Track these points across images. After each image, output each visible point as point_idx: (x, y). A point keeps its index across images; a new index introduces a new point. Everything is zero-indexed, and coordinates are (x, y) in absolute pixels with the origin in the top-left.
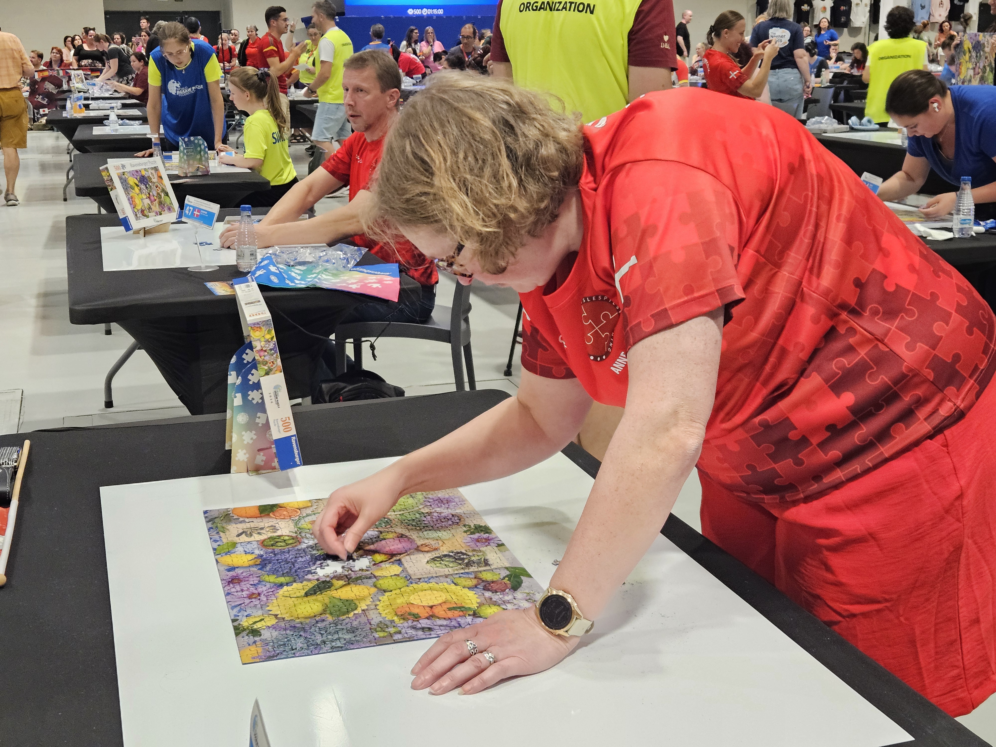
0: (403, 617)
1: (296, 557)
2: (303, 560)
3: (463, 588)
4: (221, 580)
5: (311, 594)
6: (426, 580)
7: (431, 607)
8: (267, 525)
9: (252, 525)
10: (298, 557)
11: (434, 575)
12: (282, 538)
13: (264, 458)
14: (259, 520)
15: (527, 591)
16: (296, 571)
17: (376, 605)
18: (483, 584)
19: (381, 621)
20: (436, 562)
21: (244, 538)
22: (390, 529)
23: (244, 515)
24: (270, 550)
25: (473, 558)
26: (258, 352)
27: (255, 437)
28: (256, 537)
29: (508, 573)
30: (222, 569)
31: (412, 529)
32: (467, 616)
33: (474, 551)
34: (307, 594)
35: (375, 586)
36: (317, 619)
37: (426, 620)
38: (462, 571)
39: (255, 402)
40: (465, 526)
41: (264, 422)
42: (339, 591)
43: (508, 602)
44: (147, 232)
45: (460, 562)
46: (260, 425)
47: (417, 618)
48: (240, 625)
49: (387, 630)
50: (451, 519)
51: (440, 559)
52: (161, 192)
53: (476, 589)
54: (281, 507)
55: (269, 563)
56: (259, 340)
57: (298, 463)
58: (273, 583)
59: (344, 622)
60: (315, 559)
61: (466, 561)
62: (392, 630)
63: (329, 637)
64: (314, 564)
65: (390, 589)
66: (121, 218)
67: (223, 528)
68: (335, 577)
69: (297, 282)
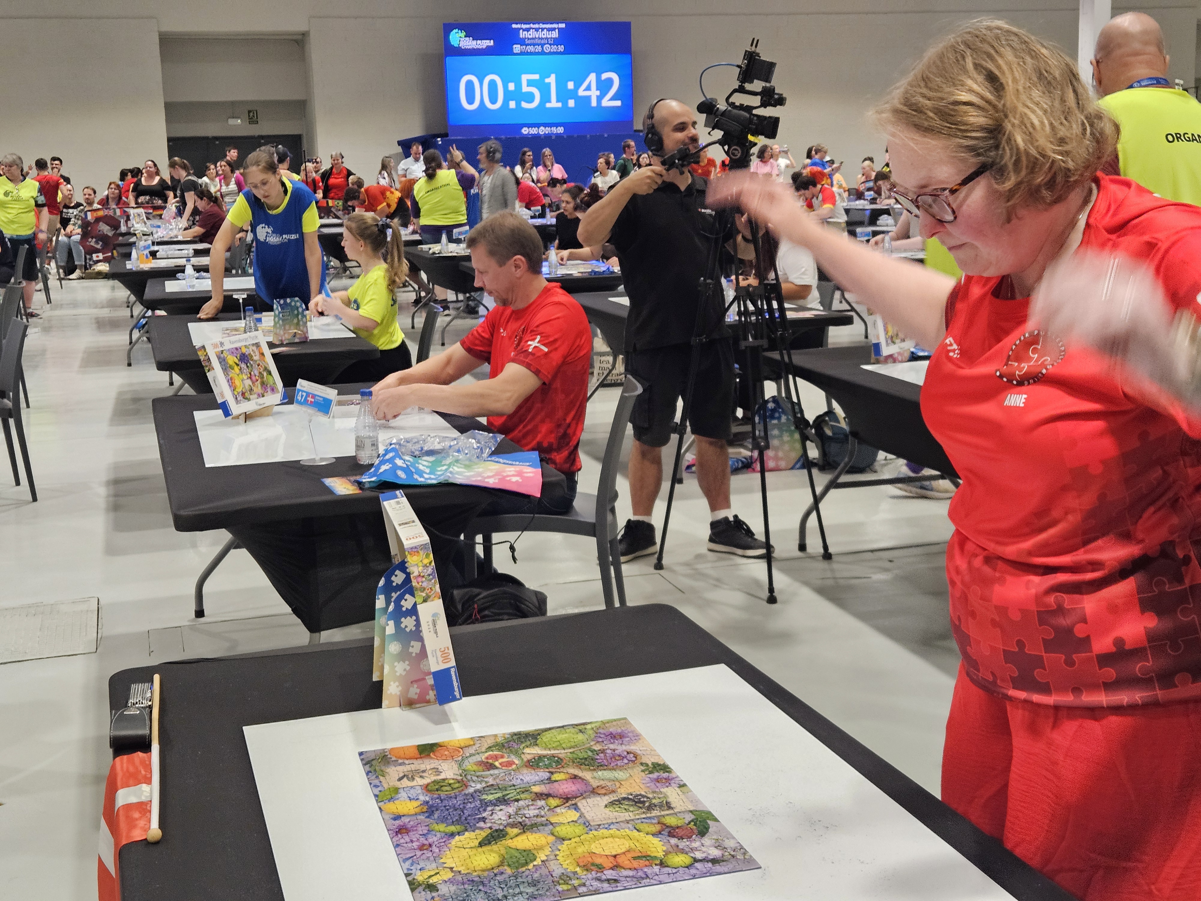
0: (587, 868)
1: (464, 803)
2: (472, 806)
3: (647, 834)
4: (388, 830)
5: (486, 844)
6: (607, 826)
7: (615, 856)
8: (428, 767)
9: (413, 767)
10: (467, 803)
11: (614, 821)
12: (446, 781)
13: (418, 691)
14: (419, 761)
15: (715, 837)
16: (466, 819)
17: (556, 856)
18: (667, 830)
19: (563, 873)
20: (614, 806)
21: (405, 782)
22: (562, 770)
23: (402, 756)
24: (435, 796)
25: (654, 801)
26: (416, 577)
27: (408, 668)
28: (419, 781)
29: (693, 817)
30: (387, 817)
31: (586, 769)
32: (654, 865)
33: (654, 792)
34: (481, 845)
35: (553, 834)
36: (496, 871)
37: (611, 871)
38: (644, 816)
39: (408, 630)
40: (642, 764)
41: (418, 652)
42: (515, 840)
43: (696, 849)
44: (248, 417)
45: (641, 805)
46: (414, 655)
47: (600, 868)
48: (414, 879)
49: (570, 882)
50: (626, 757)
51: (618, 802)
52: (264, 371)
53: (660, 836)
54: (441, 746)
55: (437, 810)
56: (417, 564)
57: (458, 697)
58: (444, 832)
59: (524, 874)
60: (485, 804)
61: (647, 804)
62: (576, 882)
63: (511, 891)
64: (485, 810)
65: (568, 837)
66: (220, 401)
67: (382, 771)
68: (508, 824)
69: (426, 476)
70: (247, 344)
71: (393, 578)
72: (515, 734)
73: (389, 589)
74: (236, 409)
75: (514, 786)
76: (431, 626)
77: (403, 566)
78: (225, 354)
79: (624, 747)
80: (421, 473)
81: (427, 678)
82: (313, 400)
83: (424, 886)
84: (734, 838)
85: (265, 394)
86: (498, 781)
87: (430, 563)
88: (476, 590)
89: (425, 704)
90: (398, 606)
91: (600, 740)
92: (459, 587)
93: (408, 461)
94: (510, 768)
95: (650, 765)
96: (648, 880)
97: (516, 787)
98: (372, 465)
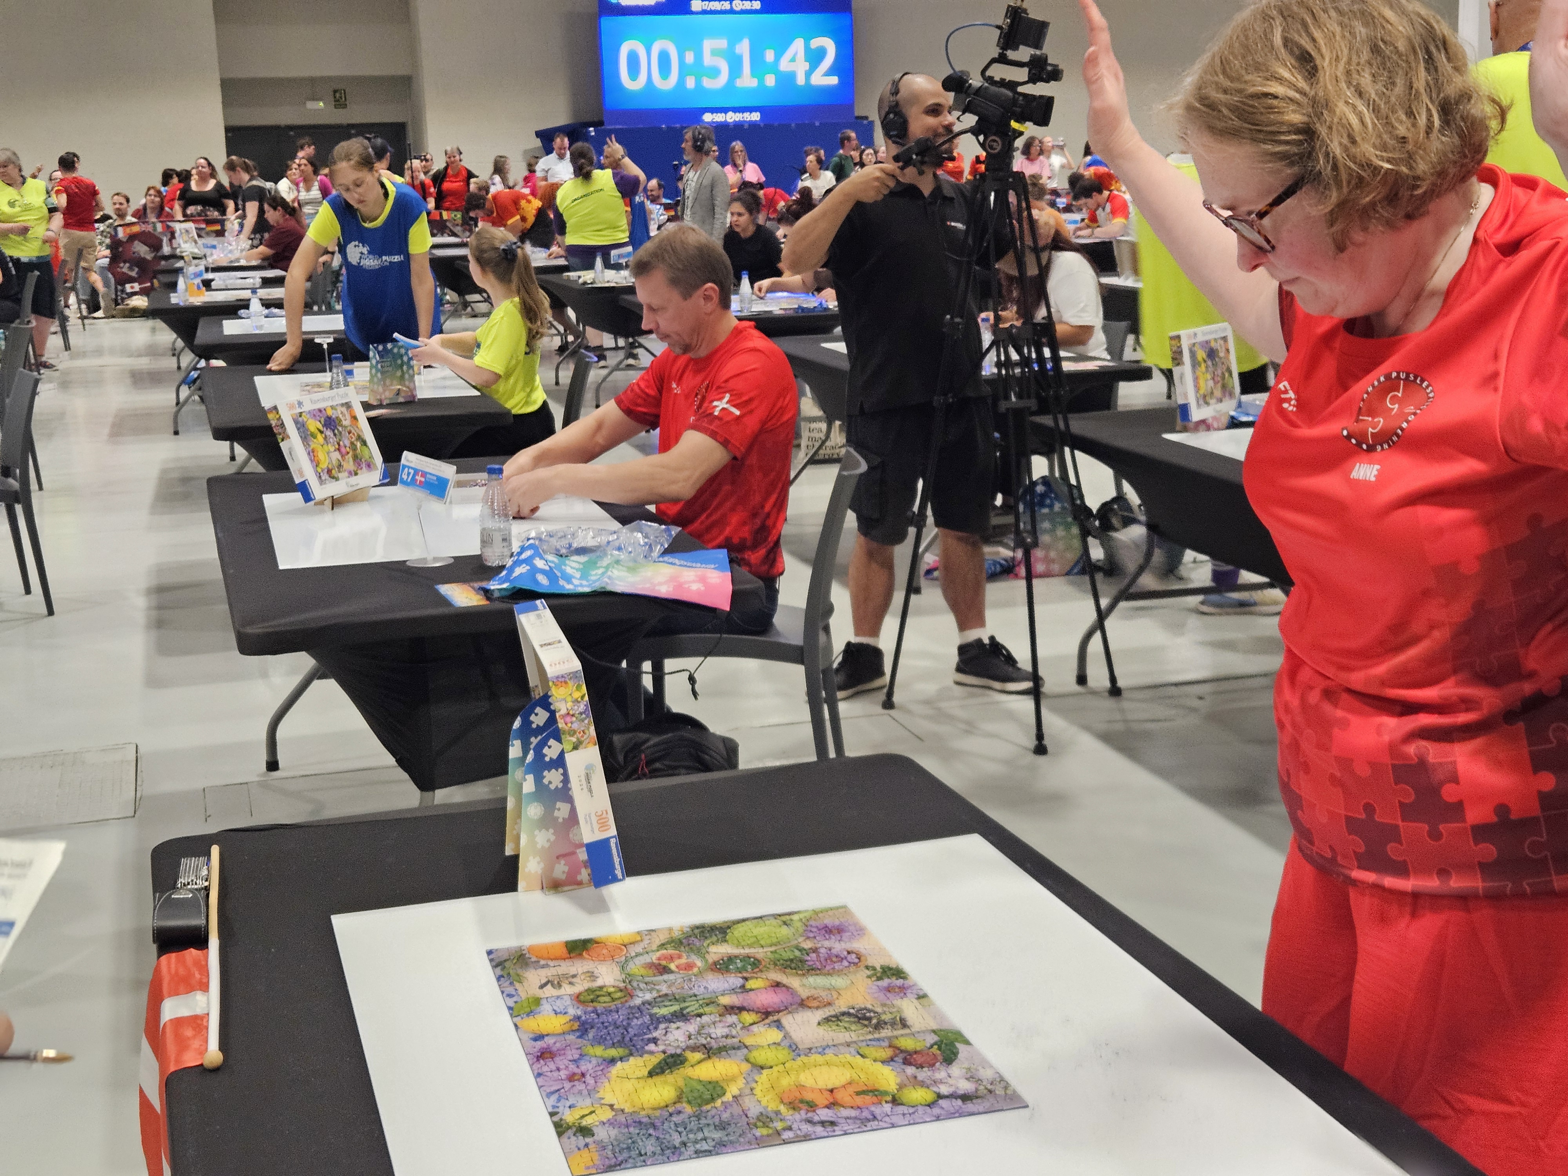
0: (793, 1106)
1: (628, 1019)
2: (639, 1023)
3: (875, 1061)
4: (527, 1054)
5: (657, 1074)
6: (820, 1050)
7: (831, 1091)
8: (580, 971)
9: (560, 970)
10: (632, 1019)
11: (830, 1043)
12: (605, 990)
13: (566, 869)
14: (568, 963)
15: (966, 1065)
16: (631, 1040)
17: (752, 1089)
18: (902, 1056)
19: (761, 1113)
20: (830, 1023)
21: (549, 991)
22: (759, 974)
23: (546, 955)
24: (590, 1009)
25: (883, 1017)
26: (563, 717)
27: (553, 838)
28: (567, 990)
29: (936, 1038)
30: (525, 1037)
31: (792, 974)
32: (884, 1103)
33: (884, 1005)
34: (651, 1074)
35: (747, 1060)
36: (671, 1110)
37: (826, 1110)
38: (870, 1037)
39: (552, 787)
40: (867, 967)
41: (567, 816)
42: (696, 1067)
43: (941, 1082)
44: (336, 503)
45: (866, 1022)
46: (561, 820)
47: (812, 1106)
48: (561, 1120)
49: (771, 1125)
50: (846, 958)
51: (837, 1018)
52: (357, 440)
53: (891, 1063)
54: (598, 943)
55: (592, 1027)
56: (565, 700)
57: (620, 876)
58: (601, 1057)
59: (709, 1114)
60: (656, 1021)
61: (874, 1021)
62: (779, 1125)
63: (691, 1136)
64: (656, 1028)
65: (769, 1064)
66: (297, 481)
67: (518, 975)
68: (688, 1048)
69: (576, 582)
70: (334, 403)
71: (533, 718)
72: (698, 928)
73: (527, 732)
74: (320, 492)
75: (695, 996)
76: (584, 782)
77: (545, 702)
78: (304, 418)
79: (843, 944)
80: (568, 579)
81: (578, 851)
82: (423, 479)
83: (574, 1129)
84: (991, 1067)
85: (359, 472)
86: (674, 989)
87: (583, 697)
88: (643, 736)
89: (576, 887)
90: (539, 755)
91: (812, 935)
92: (619, 731)
93: (553, 562)
94: (690, 972)
95: (878, 969)
96: (876, 1123)
97: (698, 998)
98: (502, 568)
